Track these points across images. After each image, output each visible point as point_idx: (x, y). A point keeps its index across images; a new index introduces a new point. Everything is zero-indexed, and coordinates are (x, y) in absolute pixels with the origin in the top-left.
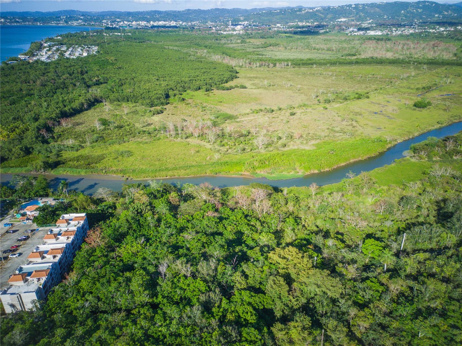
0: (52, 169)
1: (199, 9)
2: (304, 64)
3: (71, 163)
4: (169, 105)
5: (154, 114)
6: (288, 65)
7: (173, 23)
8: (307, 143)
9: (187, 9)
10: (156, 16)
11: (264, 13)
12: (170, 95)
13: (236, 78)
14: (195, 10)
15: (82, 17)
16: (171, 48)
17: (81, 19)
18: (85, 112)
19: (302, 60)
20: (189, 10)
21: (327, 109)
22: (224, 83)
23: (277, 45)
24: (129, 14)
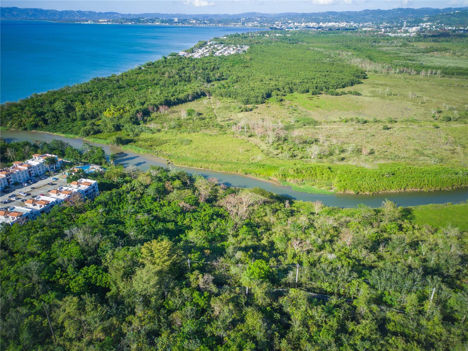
0: (123, 145)
1: (378, 9)
2: (459, 74)
3: (140, 142)
4: (264, 104)
5: (242, 111)
6: (436, 74)
7: (343, 25)
8: (373, 161)
9: (365, 9)
10: (329, 17)
11: (457, 13)
12: (272, 95)
13: (359, 83)
14: (374, 10)
15: (258, 19)
16: (316, 49)
17: (257, 21)
18: (188, 103)
19: (461, 69)
20: (367, 10)
21: (438, 127)
22: (340, 88)
23: (446, 50)
24: (304, 15)
